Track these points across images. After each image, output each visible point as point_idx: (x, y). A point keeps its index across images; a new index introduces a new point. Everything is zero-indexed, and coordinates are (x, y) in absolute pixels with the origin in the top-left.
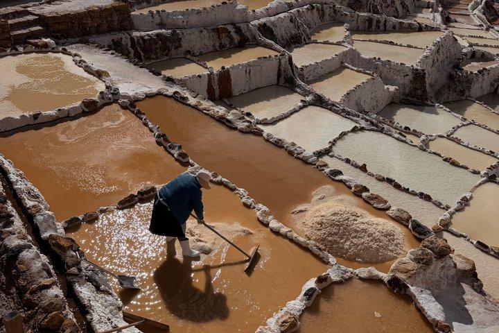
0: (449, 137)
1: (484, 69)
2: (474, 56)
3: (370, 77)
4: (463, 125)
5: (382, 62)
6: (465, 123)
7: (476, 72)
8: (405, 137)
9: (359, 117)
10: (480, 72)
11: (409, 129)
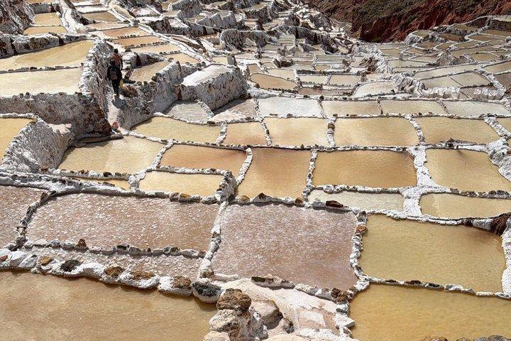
0: (159, 169)
1: (158, 74)
2: (139, 62)
3: (28, 121)
4: (167, 149)
5: (34, 97)
6: (168, 146)
7: (151, 81)
8: (114, 186)
9: (40, 179)
10: (155, 79)
11: (110, 174)
